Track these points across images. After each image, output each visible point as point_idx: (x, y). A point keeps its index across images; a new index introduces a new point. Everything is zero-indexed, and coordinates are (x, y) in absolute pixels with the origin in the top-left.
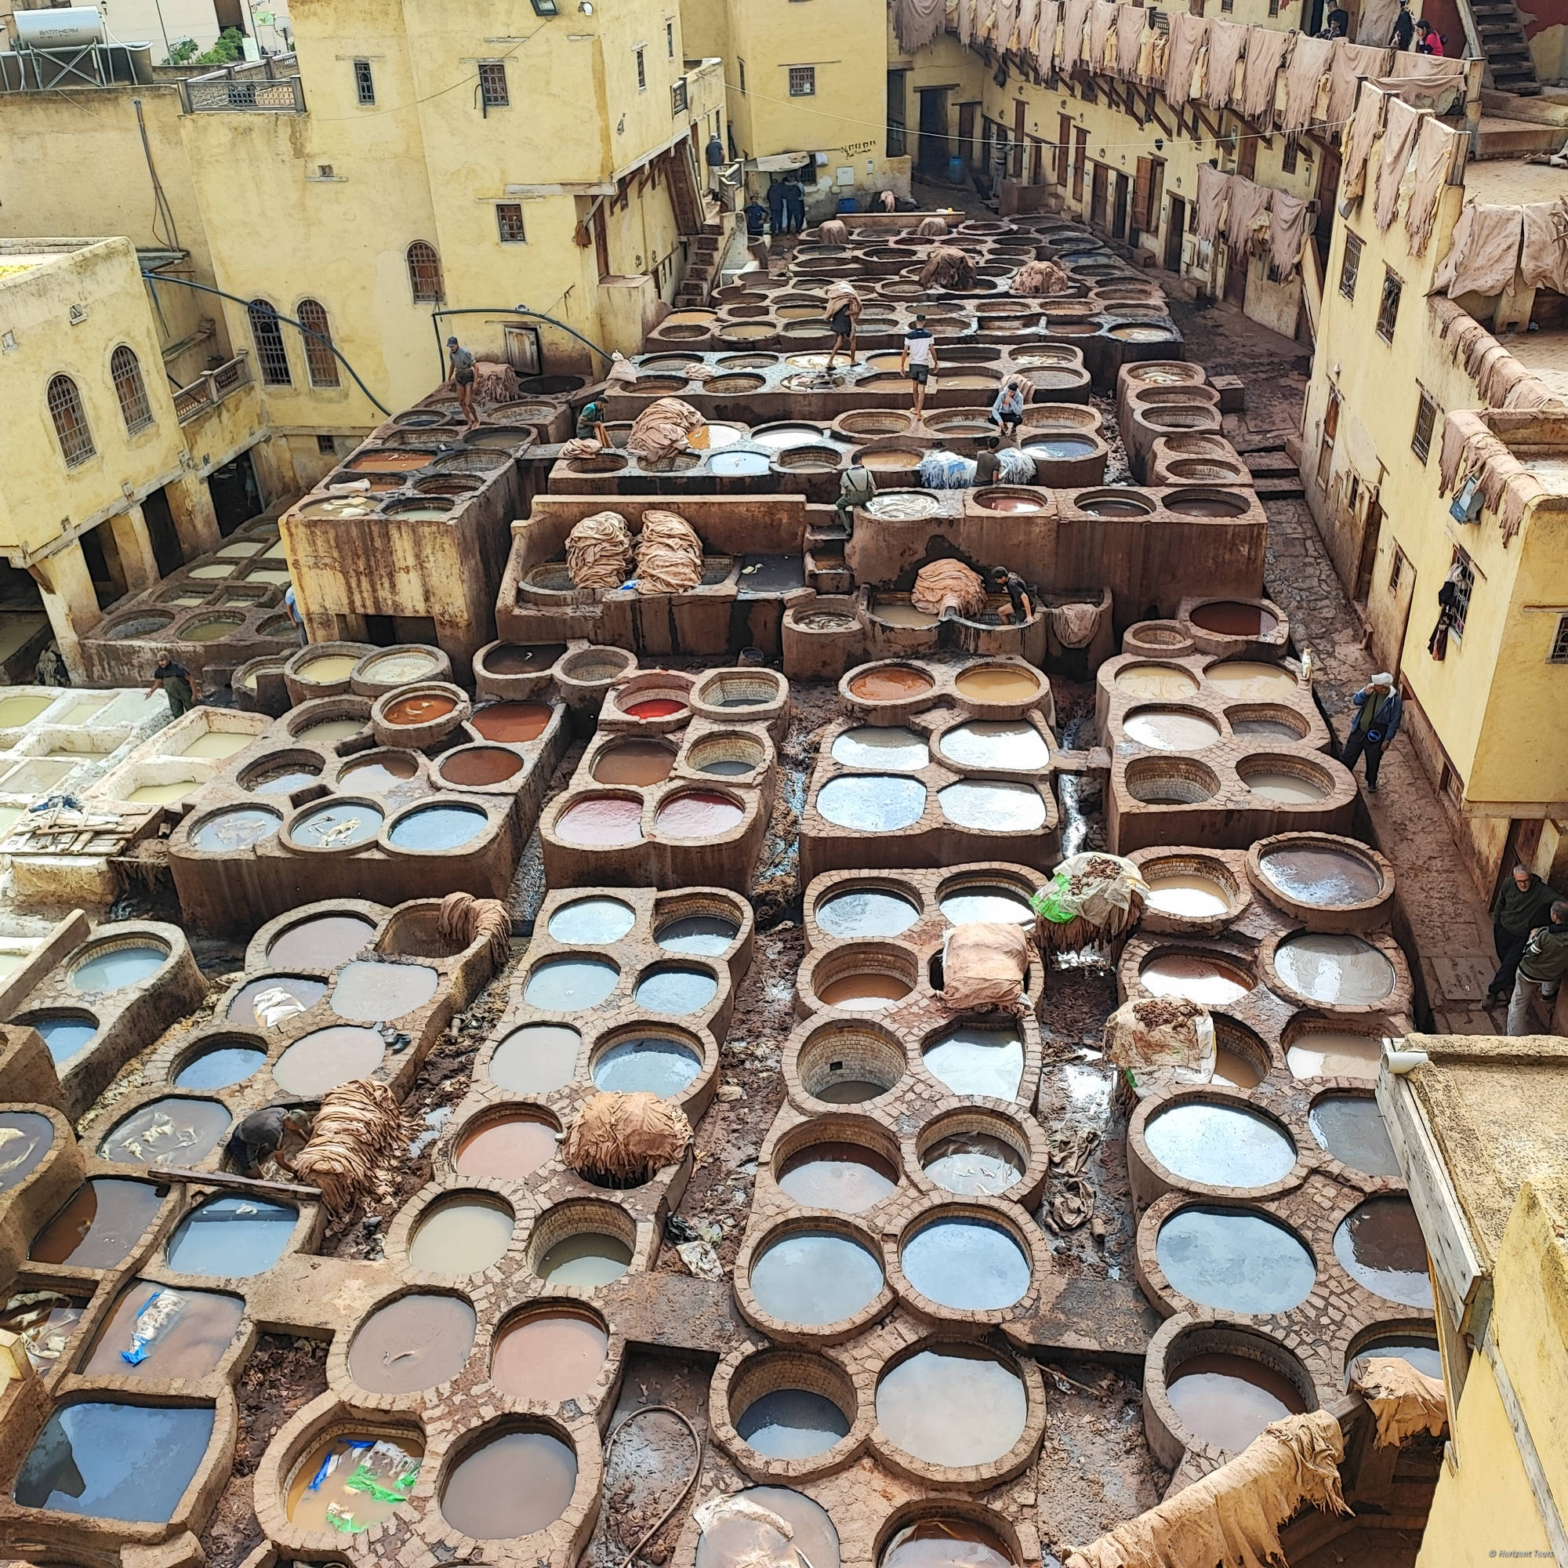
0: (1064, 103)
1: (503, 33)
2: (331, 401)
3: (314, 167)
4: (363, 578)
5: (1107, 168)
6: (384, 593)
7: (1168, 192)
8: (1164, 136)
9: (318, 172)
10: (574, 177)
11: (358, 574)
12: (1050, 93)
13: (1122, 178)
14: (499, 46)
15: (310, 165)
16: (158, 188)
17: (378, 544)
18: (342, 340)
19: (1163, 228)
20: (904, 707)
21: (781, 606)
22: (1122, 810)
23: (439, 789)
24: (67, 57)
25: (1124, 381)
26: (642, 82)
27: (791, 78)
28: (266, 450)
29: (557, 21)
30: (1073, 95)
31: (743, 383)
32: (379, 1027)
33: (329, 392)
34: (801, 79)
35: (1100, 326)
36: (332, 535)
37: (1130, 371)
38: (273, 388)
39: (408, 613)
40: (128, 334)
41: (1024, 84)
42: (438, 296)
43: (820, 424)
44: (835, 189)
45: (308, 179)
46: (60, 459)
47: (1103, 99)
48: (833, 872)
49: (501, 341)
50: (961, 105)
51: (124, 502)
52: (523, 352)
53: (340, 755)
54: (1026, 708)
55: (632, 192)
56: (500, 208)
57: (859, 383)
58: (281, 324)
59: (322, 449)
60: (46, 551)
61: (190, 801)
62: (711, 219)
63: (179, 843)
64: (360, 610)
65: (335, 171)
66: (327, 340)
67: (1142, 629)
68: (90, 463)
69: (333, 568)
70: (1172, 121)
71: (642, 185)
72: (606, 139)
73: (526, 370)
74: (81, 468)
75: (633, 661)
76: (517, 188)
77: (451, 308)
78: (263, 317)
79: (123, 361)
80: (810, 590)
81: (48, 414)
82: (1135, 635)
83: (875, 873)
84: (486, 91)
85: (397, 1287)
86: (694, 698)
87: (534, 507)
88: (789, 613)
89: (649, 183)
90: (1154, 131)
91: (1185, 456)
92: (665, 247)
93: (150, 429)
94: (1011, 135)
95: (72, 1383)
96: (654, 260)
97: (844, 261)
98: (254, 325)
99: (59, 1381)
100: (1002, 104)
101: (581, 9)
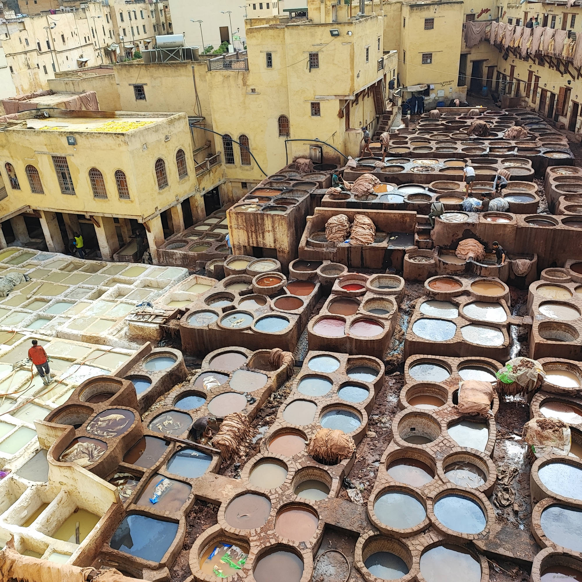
0: (531, 66)
1: (318, 42)
2: (247, 170)
3: (249, 89)
4: (253, 233)
5: (547, 91)
6: (260, 239)
7: (572, 100)
8: (571, 79)
9: (251, 91)
10: (340, 93)
11: (252, 232)
12: (525, 63)
13: (553, 95)
14: (317, 47)
15: (248, 89)
16: (197, 96)
17: (260, 221)
18: (253, 149)
19: (569, 114)
20: (450, 294)
21: (404, 252)
22: (536, 342)
23: (273, 310)
24: (171, 51)
25: (548, 173)
26: (367, 59)
27: (423, 57)
28: (224, 187)
29: (339, 38)
30: (535, 63)
31: (396, 169)
32: (245, 394)
33: (247, 167)
34: (427, 58)
35: (540, 152)
36: (244, 217)
37: (551, 170)
38: (228, 165)
39: (268, 247)
40: (183, 145)
41: (515, 59)
42: (288, 134)
43: (424, 185)
44: (437, 98)
45: (247, 93)
46: (157, 187)
47: (547, 65)
48: (417, 355)
49: (308, 151)
50: (489, 67)
51: (176, 203)
52: (316, 155)
53: (240, 295)
54: (499, 298)
55: (360, 99)
56: (312, 104)
57: (440, 171)
58: (233, 143)
59: (243, 187)
60: (150, 218)
61: (188, 307)
62: (388, 108)
63: (183, 321)
64: (251, 245)
65: (256, 90)
66: (248, 149)
67: (549, 271)
68: (167, 188)
69: (243, 229)
70: (575, 73)
71: (364, 96)
72: (352, 80)
73: (316, 162)
74: (163, 190)
75: (346, 269)
76: (319, 97)
77: (292, 139)
78: (227, 140)
79: (180, 154)
80: (416, 247)
81: (155, 172)
82: (546, 273)
83: (434, 357)
84: (311, 63)
85: (244, 490)
86: (368, 284)
87: (315, 211)
88: (407, 255)
89: (367, 95)
90: (568, 77)
91: (573, 204)
92: (370, 119)
93: (186, 178)
94: (508, 78)
95: (133, 507)
96: (366, 123)
97: (438, 125)
98: (224, 143)
99: (128, 506)
100: (505, 67)
101: (348, 34)
